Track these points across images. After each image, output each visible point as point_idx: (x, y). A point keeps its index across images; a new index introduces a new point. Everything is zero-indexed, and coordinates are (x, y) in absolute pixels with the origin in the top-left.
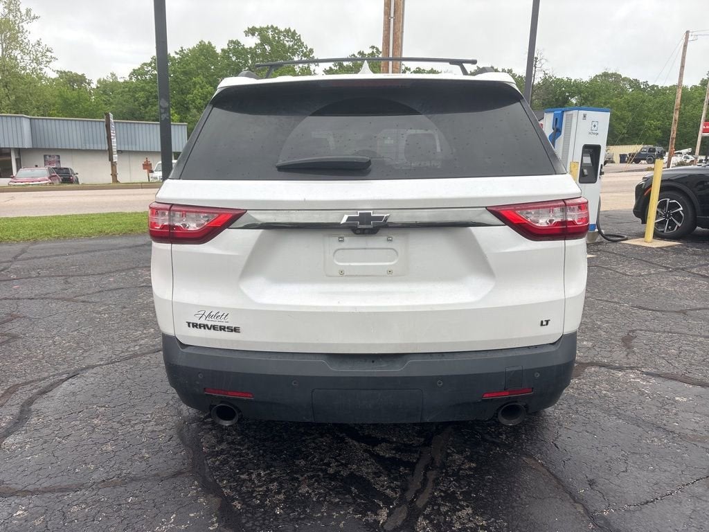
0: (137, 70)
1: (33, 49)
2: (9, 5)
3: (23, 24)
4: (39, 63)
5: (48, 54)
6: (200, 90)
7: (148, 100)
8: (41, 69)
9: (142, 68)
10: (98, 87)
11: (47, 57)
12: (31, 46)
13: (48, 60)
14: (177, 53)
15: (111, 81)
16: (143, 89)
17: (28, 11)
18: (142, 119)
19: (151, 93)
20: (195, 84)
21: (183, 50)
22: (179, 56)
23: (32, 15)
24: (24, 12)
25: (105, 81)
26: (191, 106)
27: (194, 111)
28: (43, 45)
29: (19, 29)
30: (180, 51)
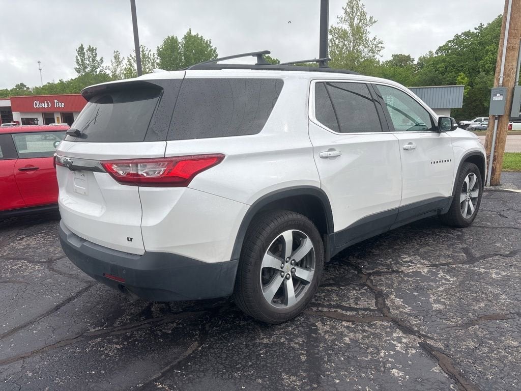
0: (442, 47)
1: (371, 44)
2: (361, 17)
3: (366, 28)
4: (373, 53)
5: (380, 45)
6: (491, 56)
7: (446, 69)
8: (374, 56)
9: (447, 44)
10: (418, 63)
11: (378, 47)
12: (369, 42)
13: (379, 49)
14: (476, 29)
15: (429, 57)
16: (444, 61)
17: (371, 18)
18: (440, 84)
19: (450, 63)
20: (488, 51)
21: (482, 25)
22: (478, 31)
23: (373, 21)
24: (368, 20)
25: (424, 58)
26: (480, 70)
27: (483, 74)
28: (377, 39)
29: (364, 31)
30: (479, 27)
